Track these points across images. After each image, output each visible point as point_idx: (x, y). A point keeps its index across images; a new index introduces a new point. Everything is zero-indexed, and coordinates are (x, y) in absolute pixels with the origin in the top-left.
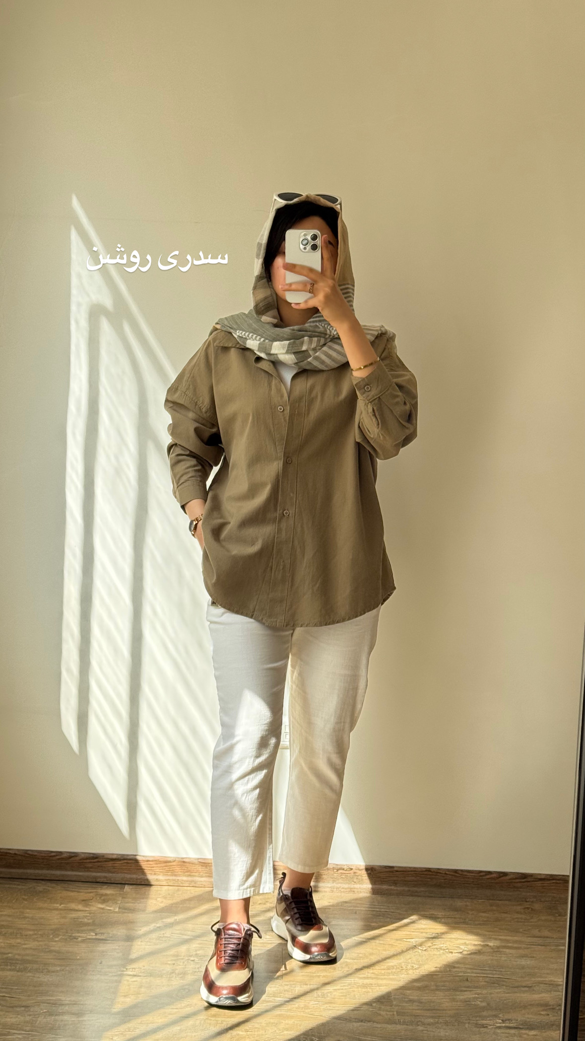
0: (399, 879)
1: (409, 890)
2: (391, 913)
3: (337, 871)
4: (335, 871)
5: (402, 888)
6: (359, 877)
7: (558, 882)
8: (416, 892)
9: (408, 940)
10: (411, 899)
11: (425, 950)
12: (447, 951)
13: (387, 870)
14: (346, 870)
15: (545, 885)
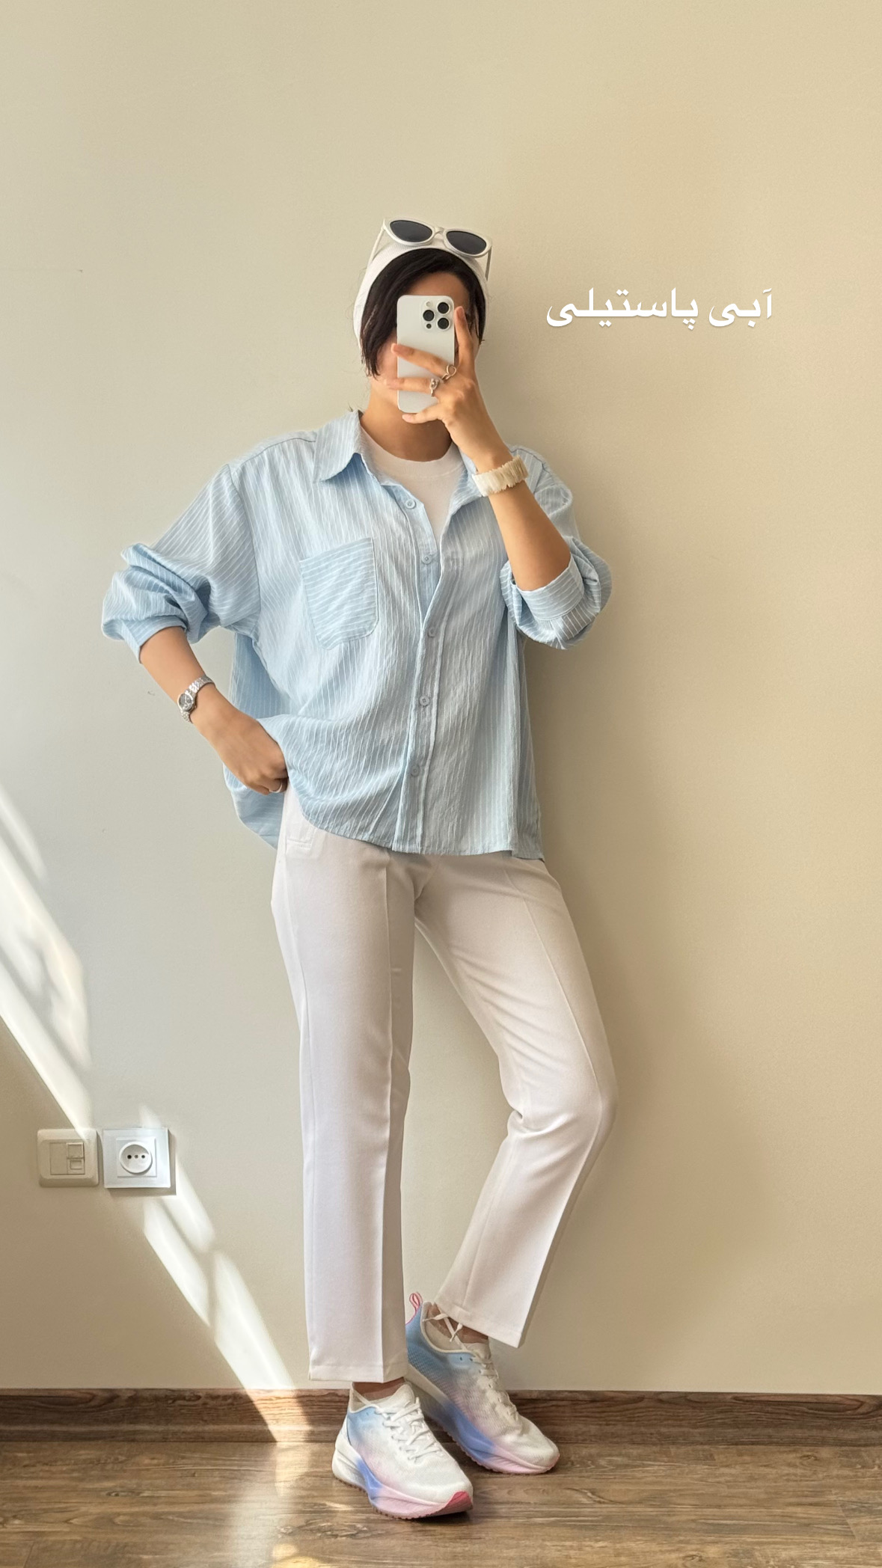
0: (283, 1412)
6: (213, 1411)
13: (262, 1396)
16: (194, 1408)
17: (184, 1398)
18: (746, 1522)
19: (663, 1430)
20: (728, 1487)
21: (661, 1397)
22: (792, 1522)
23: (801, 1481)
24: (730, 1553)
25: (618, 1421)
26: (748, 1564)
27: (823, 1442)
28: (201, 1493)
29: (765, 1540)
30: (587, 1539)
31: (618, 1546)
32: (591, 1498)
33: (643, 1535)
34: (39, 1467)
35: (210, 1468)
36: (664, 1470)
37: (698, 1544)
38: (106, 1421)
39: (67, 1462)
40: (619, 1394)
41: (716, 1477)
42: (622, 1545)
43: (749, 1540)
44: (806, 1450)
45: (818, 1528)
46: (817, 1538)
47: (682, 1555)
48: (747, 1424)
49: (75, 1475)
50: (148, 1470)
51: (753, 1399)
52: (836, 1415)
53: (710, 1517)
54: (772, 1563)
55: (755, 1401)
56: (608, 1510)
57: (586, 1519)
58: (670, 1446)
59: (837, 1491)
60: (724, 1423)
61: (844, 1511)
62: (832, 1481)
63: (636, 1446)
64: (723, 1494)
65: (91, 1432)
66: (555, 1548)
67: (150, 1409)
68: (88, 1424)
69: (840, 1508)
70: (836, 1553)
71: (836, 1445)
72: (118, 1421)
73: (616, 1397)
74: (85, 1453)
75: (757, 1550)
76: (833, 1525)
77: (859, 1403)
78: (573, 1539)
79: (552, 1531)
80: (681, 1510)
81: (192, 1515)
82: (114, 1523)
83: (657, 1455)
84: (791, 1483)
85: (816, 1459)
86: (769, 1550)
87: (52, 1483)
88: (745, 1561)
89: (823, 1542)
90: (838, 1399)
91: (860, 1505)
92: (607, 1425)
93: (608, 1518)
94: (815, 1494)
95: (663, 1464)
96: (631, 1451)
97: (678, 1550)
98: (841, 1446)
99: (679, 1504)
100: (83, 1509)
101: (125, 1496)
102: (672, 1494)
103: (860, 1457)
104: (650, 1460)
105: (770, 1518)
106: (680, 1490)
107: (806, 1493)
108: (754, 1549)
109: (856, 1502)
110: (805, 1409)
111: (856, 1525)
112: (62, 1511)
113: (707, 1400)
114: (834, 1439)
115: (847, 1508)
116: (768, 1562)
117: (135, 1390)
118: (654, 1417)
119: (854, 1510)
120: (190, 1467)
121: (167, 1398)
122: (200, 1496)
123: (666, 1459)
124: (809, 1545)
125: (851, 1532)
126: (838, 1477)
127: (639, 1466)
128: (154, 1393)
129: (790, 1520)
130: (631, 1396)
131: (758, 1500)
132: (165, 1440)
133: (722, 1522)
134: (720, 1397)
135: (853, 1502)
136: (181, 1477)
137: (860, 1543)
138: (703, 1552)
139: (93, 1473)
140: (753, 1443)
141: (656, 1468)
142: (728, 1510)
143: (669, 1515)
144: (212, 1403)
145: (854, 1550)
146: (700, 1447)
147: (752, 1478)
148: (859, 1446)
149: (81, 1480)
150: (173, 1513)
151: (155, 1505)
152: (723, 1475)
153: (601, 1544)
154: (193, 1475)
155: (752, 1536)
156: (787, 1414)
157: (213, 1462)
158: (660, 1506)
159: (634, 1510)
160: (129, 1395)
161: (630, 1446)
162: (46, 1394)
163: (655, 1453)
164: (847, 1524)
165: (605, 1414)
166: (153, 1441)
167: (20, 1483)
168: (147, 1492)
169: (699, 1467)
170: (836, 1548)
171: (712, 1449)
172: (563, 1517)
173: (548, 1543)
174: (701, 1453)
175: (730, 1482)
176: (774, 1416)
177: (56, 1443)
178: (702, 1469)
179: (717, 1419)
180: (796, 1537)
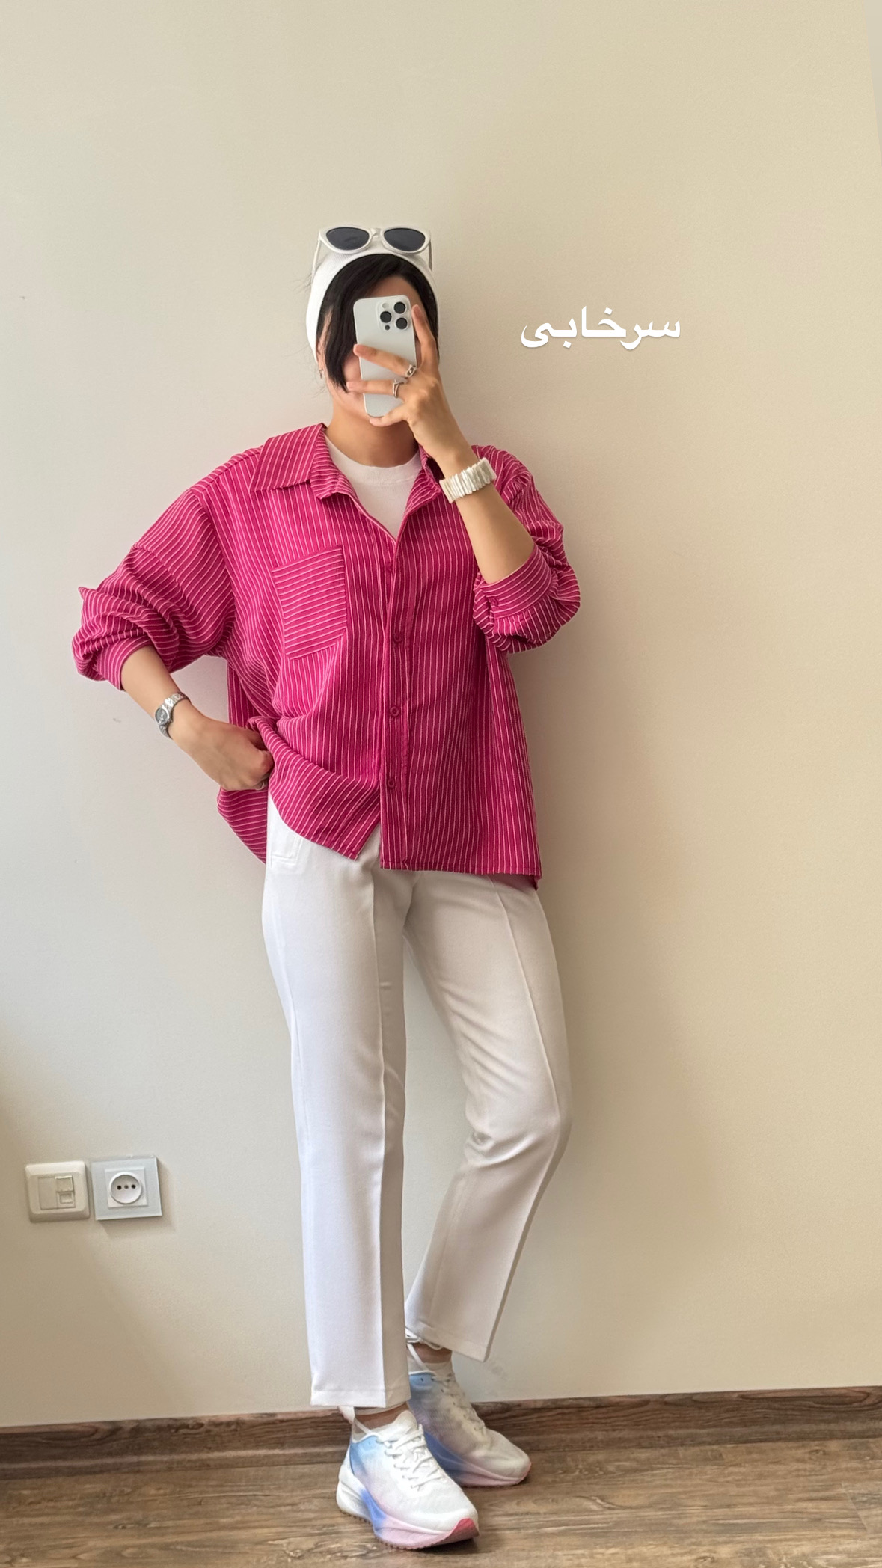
0: (287, 1435)
1: (306, 1453)
2: (263, 1498)
3: (177, 1429)
4: (173, 1431)
5: (292, 1451)
6: (217, 1438)
7: (566, 1411)
8: (318, 1455)
9: (276, 1542)
10: (306, 1469)
11: (299, 1558)
12: (339, 1554)
13: (265, 1420)
14: (192, 1428)
15: (544, 1419)
16: (197, 1436)
17: (187, 1427)
18: (757, 1521)
19: (671, 1432)
20: (738, 1486)
21: (666, 1399)
22: (802, 1518)
23: (810, 1475)
24: (742, 1553)
25: (625, 1426)
26: (760, 1562)
27: (832, 1436)
28: (209, 1521)
29: (776, 1537)
30: (598, 1547)
31: (630, 1552)
32: (600, 1504)
33: (654, 1539)
34: (45, 1504)
35: (217, 1495)
36: (673, 1473)
37: (710, 1545)
38: (110, 1454)
39: (73, 1497)
40: (625, 1399)
41: (725, 1477)
42: (636, 1550)
43: (761, 1538)
44: (814, 1445)
45: (832, 1523)
46: (829, 1532)
47: (694, 1557)
48: (754, 1422)
49: (81, 1509)
50: (156, 1500)
51: (760, 1396)
52: (842, 1408)
53: (720, 1518)
54: (784, 1560)
55: (763, 1399)
56: (620, 1515)
57: (596, 1526)
58: (678, 1448)
59: (847, 1484)
60: (731, 1422)
61: (855, 1503)
62: (841, 1474)
63: (644, 1450)
64: (732, 1494)
65: (96, 1466)
66: (566, 1557)
67: (154, 1440)
68: (91, 1457)
69: (850, 1501)
70: (848, 1547)
71: (844, 1438)
72: (121, 1453)
73: (621, 1402)
74: (91, 1486)
75: (771, 1548)
76: (842, 1518)
77: (862, 1395)
78: (584, 1547)
79: (564, 1540)
80: (692, 1511)
81: (201, 1544)
82: (123, 1557)
83: (666, 1458)
84: (802, 1479)
85: (825, 1453)
86: (782, 1547)
87: (58, 1519)
88: (758, 1559)
89: (834, 1536)
90: (843, 1392)
91: (870, 1496)
92: (614, 1430)
93: (617, 1524)
94: (827, 1488)
95: (671, 1466)
96: (639, 1455)
97: (690, 1553)
98: (849, 1438)
99: (690, 1506)
100: (91, 1543)
101: (131, 1528)
102: (683, 1496)
103: (868, 1448)
104: (659, 1463)
105: (782, 1515)
106: (689, 1492)
107: (816, 1488)
108: (765, 1547)
109: (867, 1494)
110: (811, 1403)
111: (866, 1517)
112: (70, 1546)
113: (713, 1400)
114: (841, 1431)
115: (857, 1500)
116: (780, 1560)
117: (137, 1421)
118: (660, 1420)
119: (864, 1502)
120: (196, 1496)
121: (170, 1427)
122: (207, 1524)
123: (674, 1462)
124: (822, 1540)
125: (863, 1524)
126: (847, 1470)
127: (647, 1470)
128: (158, 1423)
129: (800, 1515)
130: (637, 1400)
131: (767, 1498)
132: (170, 1469)
133: (732, 1521)
134: (726, 1396)
135: (863, 1495)
136: (188, 1506)
137: (873, 1536)
138: (715, 1553)
139: (99, 1506)
140: (761, 1441)
141: (665, 1471)
142: (736, 1509)
143: (680, 1518)
144: (216, 1430)
145: (866, 1543)
146: (708, 1447)
147: (760, 1476)
148: (868, 1437)
149: (87, 1514)
150: (182, 1543)
151: (163, 1535)
152: (730, 1474)
153: (612, 1550)
154: (200, 1504)
155: (764, 1534)
156: (793, 1410)
157: (220, 1489)
158: (670, 1509)
159: (647, 1514)
160: (132, 1426)
161: (639, 1450)
162: (47, 1430)
163: (663, 1455)
164: (858, 1517)
165: (612, 1419)
166: (158, 1471)
167: (26, 1520)
168: (155, 1523)
169: (708, 1468)
170: (848, 1541)
171: (722, 1449)
172: (574, 1525)
173: (560, 1553)
174: (709, 1453)
175: (738, 1480)
176: (781, 1412)
177: (60, 1479)
178: (711, 1470)
179: (722, 1419)
180: (808, 1533)
